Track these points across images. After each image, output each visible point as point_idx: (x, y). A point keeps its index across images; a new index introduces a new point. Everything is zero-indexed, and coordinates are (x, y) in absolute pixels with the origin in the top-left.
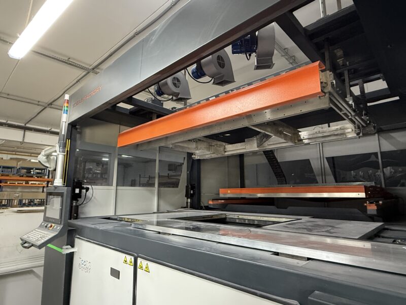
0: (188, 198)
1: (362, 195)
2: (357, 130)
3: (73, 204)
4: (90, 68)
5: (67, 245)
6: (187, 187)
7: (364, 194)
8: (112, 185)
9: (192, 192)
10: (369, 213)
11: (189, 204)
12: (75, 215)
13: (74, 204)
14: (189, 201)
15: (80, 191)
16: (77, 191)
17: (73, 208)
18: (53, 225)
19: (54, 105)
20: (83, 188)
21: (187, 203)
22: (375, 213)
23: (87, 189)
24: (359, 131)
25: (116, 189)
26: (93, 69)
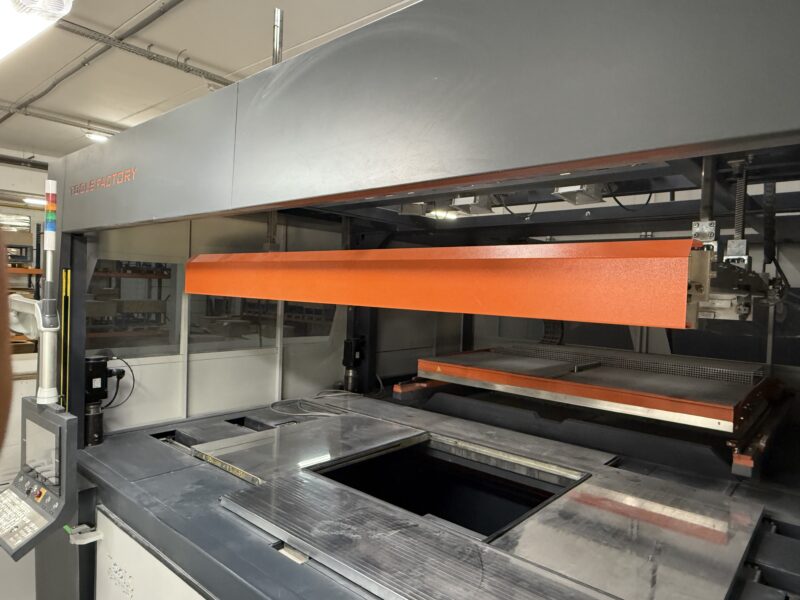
0: (348, 369)
1: (727, 426)
2: (741, 307)
3: (89, 412)
4: (111, 36)
5: (80, 524)
6: (347, 344)
7: (731, 424)
8: (177, 352)
9: (357, 356)
10: (735, 470)
11: (350, 381)
12: (96, 436)
13: (92, 412)
14: (351, 374)
15: (104, 384)
16: (97, 383)
17: (91, 421)
18: (44, 491)
19: (33, 108)
20: (110, 373)
21: (347, 378)
22: (749, 474)
23: (121, 374)
24: (746, 312)
25: (188, 361)
26: (121, 39)
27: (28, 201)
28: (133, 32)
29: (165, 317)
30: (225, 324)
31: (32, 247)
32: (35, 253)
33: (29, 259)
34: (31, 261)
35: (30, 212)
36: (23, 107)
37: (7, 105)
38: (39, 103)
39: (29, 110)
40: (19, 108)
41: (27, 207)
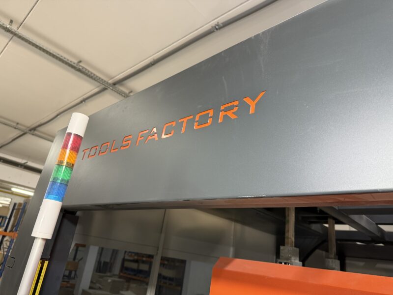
4: (109, 82)
27: (14, 190)
28: (121, 82)
29: (75, 274)
30: (109, 281)
31: (6, 217)
32: (7, 220)
33: (2, 224)
34: (3, 226)
35: (13, 196)
36: (33, 130)
37: (24, 128)
38: (42, 129)
39: (36, 132)
40: (30, 130)
41: (12, 193)
